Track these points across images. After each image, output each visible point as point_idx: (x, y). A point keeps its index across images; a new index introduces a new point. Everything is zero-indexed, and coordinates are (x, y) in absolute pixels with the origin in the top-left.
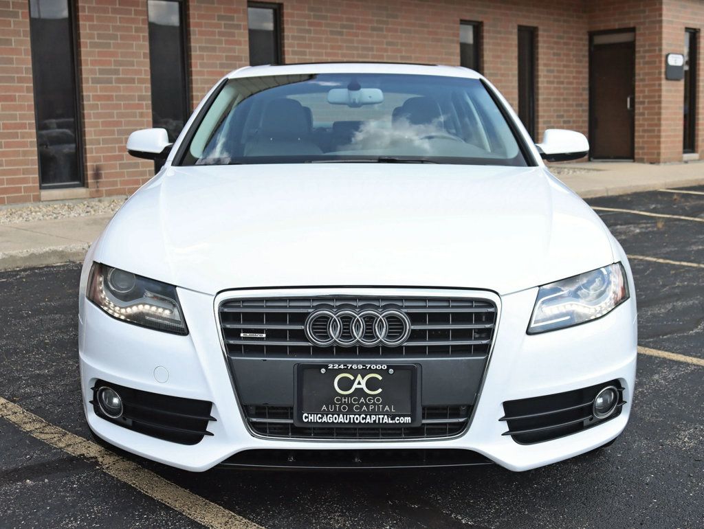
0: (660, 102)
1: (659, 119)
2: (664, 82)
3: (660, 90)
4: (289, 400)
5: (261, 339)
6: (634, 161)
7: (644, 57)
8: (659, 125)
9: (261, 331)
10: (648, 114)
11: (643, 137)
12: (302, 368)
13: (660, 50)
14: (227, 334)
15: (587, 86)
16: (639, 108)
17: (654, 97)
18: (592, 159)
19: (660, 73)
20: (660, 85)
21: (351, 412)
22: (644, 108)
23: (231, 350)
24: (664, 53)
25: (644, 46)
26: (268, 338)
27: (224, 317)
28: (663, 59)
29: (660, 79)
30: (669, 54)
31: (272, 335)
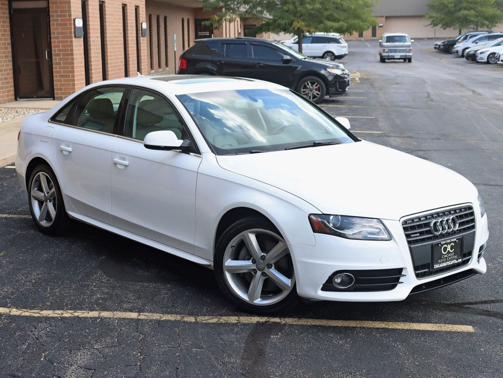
0: (72, 54)
1: (73, 68)
2: (74, 39)
3: (72, 46)
4: (429, 261)
5: (417, 236)
6: (54, 99)
7: (57, 20)
8: (73, 72)
9: (416, 233)
10: (63, 63)
11: (61, 81)
12: (432, 246)
13: (70, 15)
14: (408, 236)
15: (9, 41)
16: (55, 59)
17: (67, 50)
18: (18, 99)
19: (71, 33)
20: (71, 42)
21: (446, 261)
22: (60, 59)
23: (409, 242)
24: (73, 17)
25: (57, 12)
26: (420, 235)
27: (405, 229)
28: (72, 22)
29: (71, 37)
30: (76, 18)
31: (421, 233)
